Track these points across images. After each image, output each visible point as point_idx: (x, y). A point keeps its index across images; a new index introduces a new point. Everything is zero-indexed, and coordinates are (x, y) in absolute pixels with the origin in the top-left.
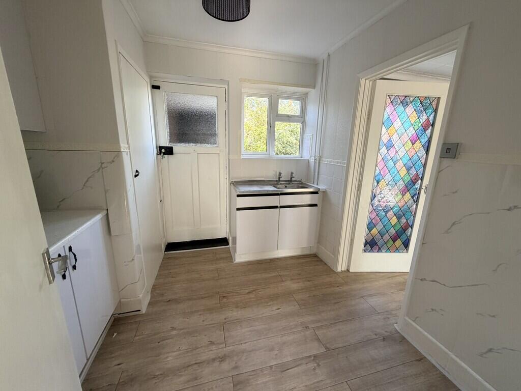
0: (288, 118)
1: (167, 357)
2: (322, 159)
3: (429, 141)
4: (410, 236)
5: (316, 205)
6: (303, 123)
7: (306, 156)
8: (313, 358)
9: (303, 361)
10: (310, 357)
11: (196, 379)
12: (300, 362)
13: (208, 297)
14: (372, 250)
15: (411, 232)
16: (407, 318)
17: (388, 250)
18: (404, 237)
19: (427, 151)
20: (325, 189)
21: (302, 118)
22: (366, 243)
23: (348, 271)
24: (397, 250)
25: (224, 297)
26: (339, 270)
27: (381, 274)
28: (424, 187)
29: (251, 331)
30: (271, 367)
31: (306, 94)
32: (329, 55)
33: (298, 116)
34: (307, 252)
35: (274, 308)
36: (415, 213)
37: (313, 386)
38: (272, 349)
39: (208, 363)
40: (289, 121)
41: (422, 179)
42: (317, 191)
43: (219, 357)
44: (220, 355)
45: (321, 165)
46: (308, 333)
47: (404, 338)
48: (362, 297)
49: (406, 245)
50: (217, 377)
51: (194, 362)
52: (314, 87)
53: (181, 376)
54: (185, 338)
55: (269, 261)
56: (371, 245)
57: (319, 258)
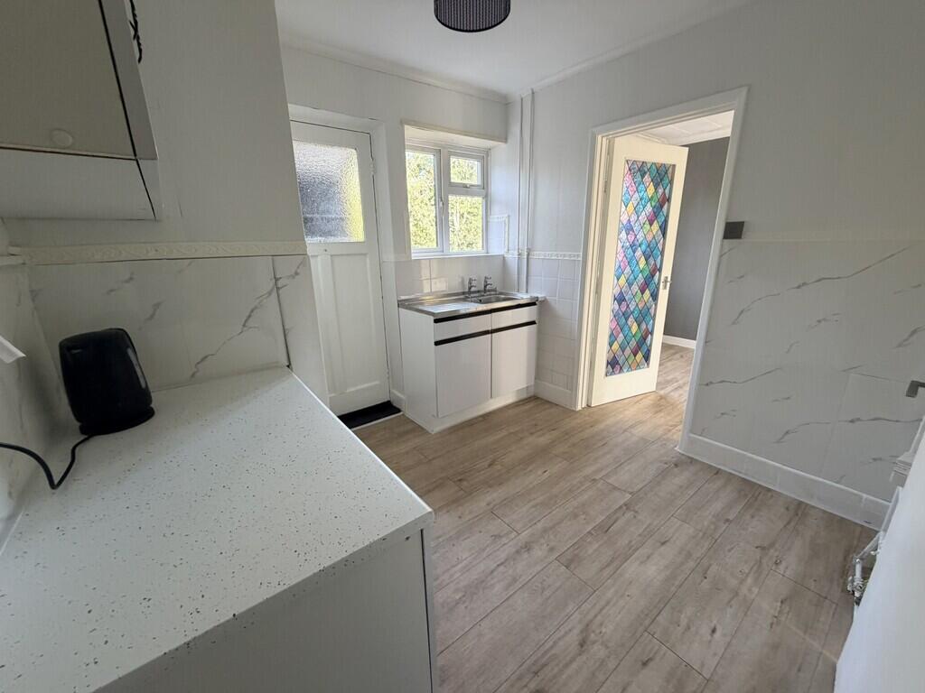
0: (464, 189)
1: (452, 576)
2: (532, 253)
3: (666, 221)
4: (651, 345)
5: (533, 323)
6: (486, 197)
7: (496, 249)
8: (625, 508)
9: (618, 515)
10: (621, 507)
11: (515, 580)
12: (615, 517)
13: (437, 487)
14: (613, 373)
15: (652, 339)
16: (692, 435)
17: (630, 368)
18: (645, 349)
19: (664, 234)
20: (545, 297)
21: (484, 189)
22: (608, 363)
23: (589, 406)
24: (638, 366)
25: (460, 480)
26: (579, 408)
27: (626, 401)
28: (662, 279)
29: (533, 507)
30: (589, 532)
31: (488, 151)
32: (533, 93)
33: (478, 186)
34: (524, 396)
35: (540, 472)
36: (655, 315)
37: (646, 533)
38: (576, 516)
39: (514, 560)
40: (467, 194)
41: (660, 270)
42: (533, 301)
43: (521, 548)
44: (520, 544)
45: (531, 261)
46: (599, 485)
47: (692, 459)
48: (625, 431)
49: (647, 358)
50: (539, 568)
51: (495, 565)
52: (505, 140)
53: (493, 585)
54: (454, 545)
55: (481, 419)
56: (614, 365)
57: (542, 399)
